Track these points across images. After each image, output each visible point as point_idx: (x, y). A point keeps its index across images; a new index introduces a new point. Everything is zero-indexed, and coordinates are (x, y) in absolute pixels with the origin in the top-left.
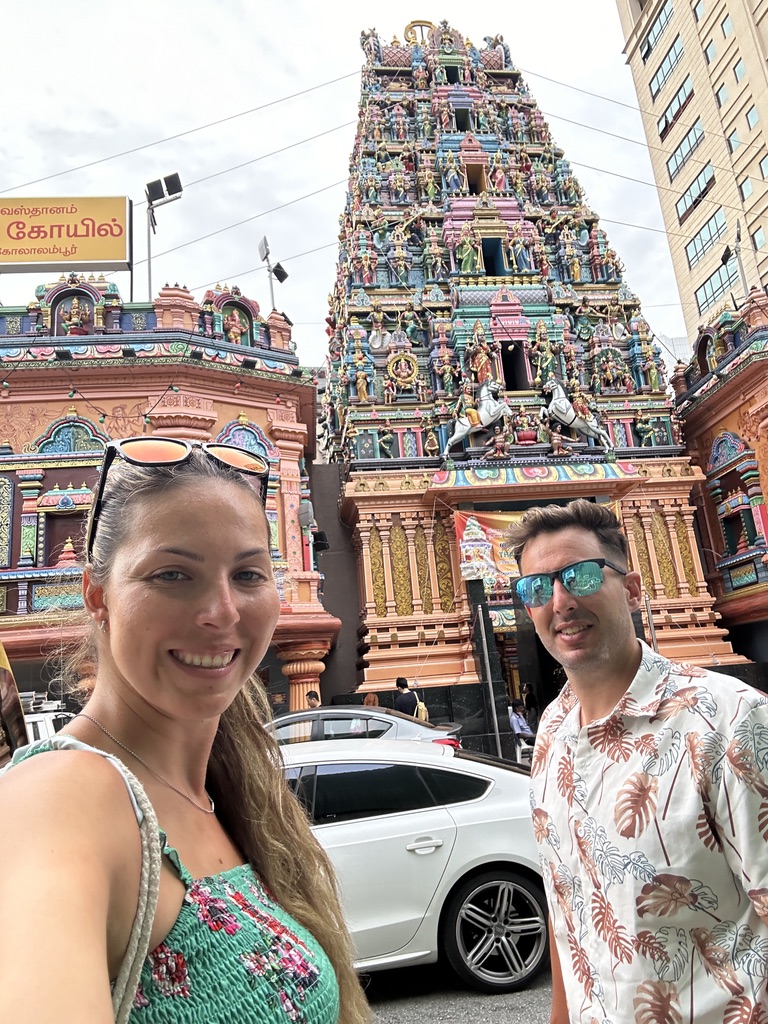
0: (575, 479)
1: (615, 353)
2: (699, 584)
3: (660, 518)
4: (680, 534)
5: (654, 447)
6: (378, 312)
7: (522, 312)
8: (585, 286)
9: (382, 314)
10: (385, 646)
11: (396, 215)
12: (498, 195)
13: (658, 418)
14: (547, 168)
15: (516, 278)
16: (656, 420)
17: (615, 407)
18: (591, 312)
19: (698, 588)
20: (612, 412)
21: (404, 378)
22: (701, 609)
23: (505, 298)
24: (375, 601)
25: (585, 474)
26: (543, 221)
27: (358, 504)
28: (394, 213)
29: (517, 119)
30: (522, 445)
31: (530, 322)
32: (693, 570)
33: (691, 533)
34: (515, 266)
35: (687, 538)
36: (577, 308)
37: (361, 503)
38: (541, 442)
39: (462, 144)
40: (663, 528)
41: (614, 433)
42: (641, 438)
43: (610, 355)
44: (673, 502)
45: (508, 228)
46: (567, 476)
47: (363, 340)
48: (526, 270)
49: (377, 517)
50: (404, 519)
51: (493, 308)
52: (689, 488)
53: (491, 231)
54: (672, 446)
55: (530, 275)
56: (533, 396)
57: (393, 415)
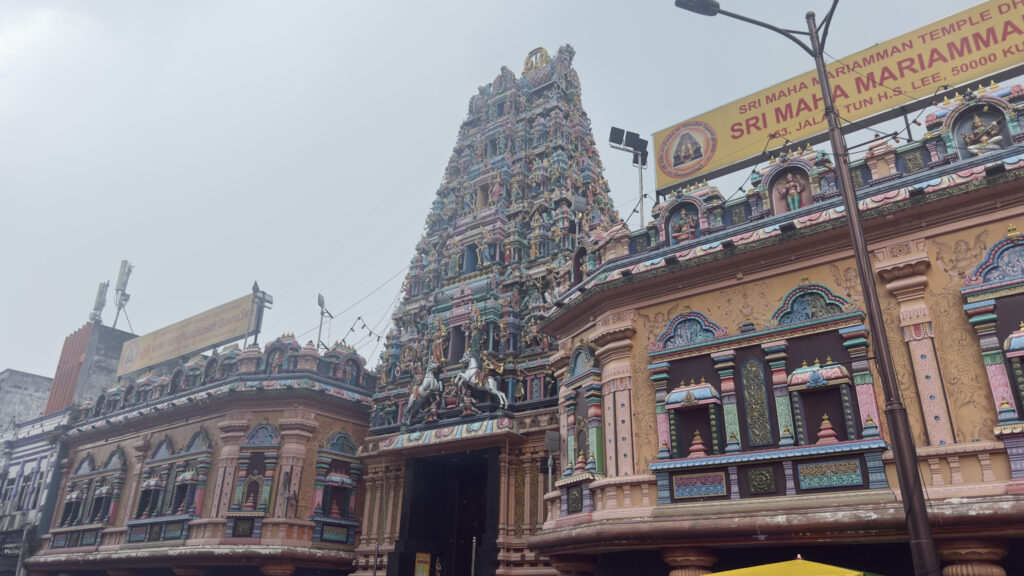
23: (462, 292)
34: (480, 263)
48: (486, 264)
57: (396, 392)
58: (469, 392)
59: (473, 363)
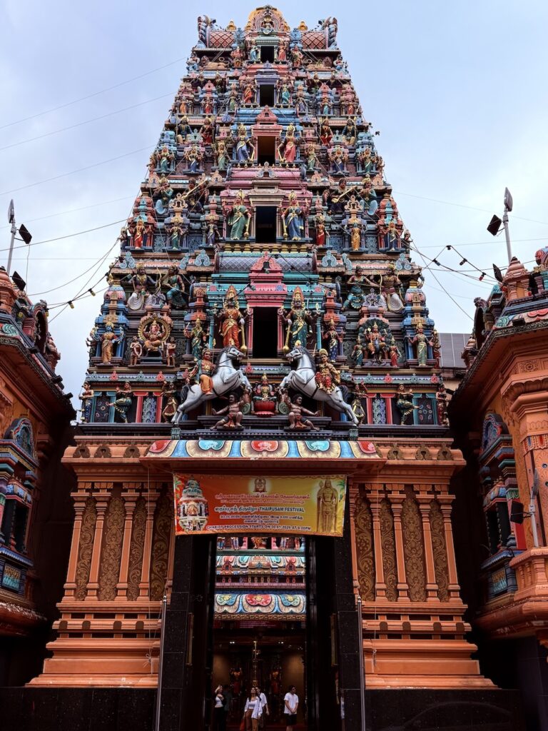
0: (305, 455)
1: (381, 324)
2: (451, 587)
3: (414, 506)
4: (436, 526)
5: (416, 425)
6: (141, 274)
7: (282, 279)
8: (365, 255)
9: (145, 277)
10: (76, 634)
11: (182, 182)
12: (284, 166)
13: (424, 394)
14: (349, 140)
15: (285, 246)
16: (421, 396)
17: (376, 380)
18: (364, 280)
19: (449, 591)
20: (371, 386)
21: (153, 340)
22: (450, 618)
24: (77, 581)
25: (319, 451)
26: (332, 191)
27: (79, 471)
28: (181, 181)
29: (327, 95)
30: (259, 416)
31: (289, 288)
32: (446, 569)
33: (448, 526)
34: (286, 234)
35: (443, 530)
36: (349, 277)
37: (80, 470)
38: (280, 413)
39: (259, 117)
40: (416, 518)
41: (372, 408)
42: (401, 415)
43: (376, 326)
44: (430, 489)
45: (285, 197)
47: (119, 301)
48: (296, 238)
49: (97, 486)
50: (126, 491)
51: (253, 274)
52: (449, 474)
53: (268, 200)
54: (435, 426)
55: (299, 244)
56: (278, 365)
58: (300, 399)
59: (306, 362)
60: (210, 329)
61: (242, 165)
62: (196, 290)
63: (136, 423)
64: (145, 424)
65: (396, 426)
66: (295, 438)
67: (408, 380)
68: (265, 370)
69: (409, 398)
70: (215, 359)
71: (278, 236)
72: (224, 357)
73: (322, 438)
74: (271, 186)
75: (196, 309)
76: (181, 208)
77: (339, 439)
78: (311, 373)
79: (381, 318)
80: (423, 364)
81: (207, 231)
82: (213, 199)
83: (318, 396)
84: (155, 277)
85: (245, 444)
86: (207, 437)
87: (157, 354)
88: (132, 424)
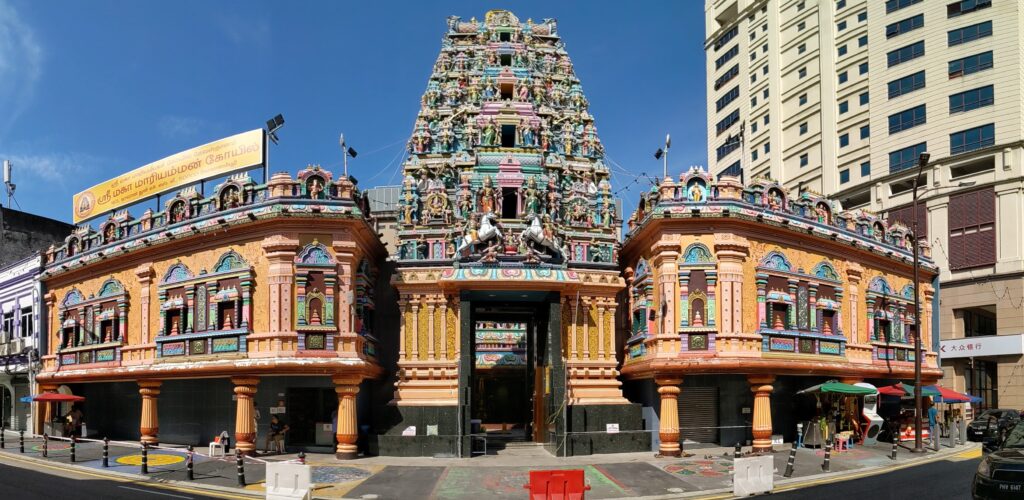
0: (536, 279)
1: (583, 201)
2: (611, 352)
4: (606, 320)
5: (600, 262)
8: (575, 158)
9: (428, 169)
10: (409, 378)
12: (520, 101)
13: (606, 245)
15: (522, 150)
17: (578, 234)
18: (574, 173)
19: (610, 355)
20: (575, 238)
21: (436, 208)
22: (608, 368)
23: (510, 161)
24: (405, 350)
25: (544, 276)
26: (552, 117)
30: (507, 254)
31: (523, 176)
32: (609, 344)
34: (522, 142)
36: (564, 170)
37: (401, 288)
38: (520, 253)
39: (501, 72)
41: (575, 251)
42: (592, 256)
43: (579, 201)
46: (531, 276)
47: (413, 185)
48: (529, 144)
49: (411, 297)
50: (428, 299)
52: (616, 291)
53: (509, 121)
54: (611, 264)
56: (519, 223)
57: (427, 232)
58: (532, 245)
59: (536, 222)
60: (474, 201)
61: (490, 100)
62: (463, 177)
63: (430, 259)
64: (435, 259)
65: (589, 263)
66: (530, 268)
67: (598, 235)
68: (510, 226)
69: (597, 246)
70: (478, 219)
71: (517, 142)
72: (484, 219)
73: (545, 268)
74: (512, 113)
75: (463, 188)
76: (448, 126)
77: (556, 269)
78: (540, 229)
79: (583, 197)
80: (607, 227)
81: (468, 140)
82: (471, 120)
83: (544, 243)
84: (434, 169)
85: (499, 271)
86: (475, 267)
87: (440, 217)
88: (428, 260)
